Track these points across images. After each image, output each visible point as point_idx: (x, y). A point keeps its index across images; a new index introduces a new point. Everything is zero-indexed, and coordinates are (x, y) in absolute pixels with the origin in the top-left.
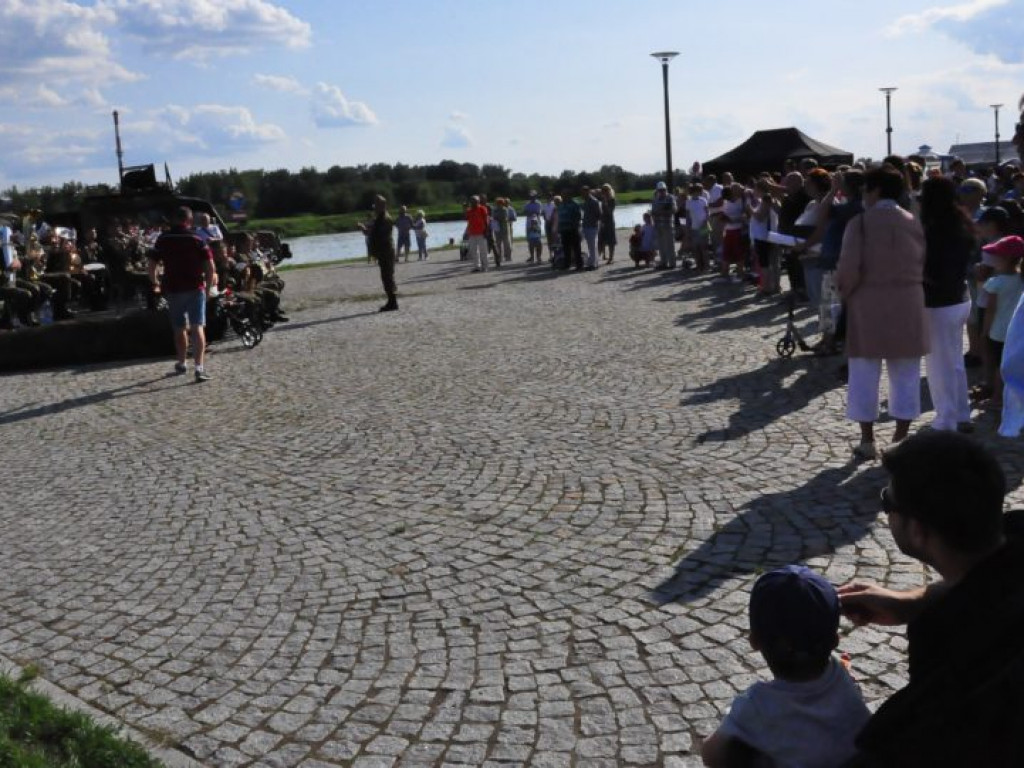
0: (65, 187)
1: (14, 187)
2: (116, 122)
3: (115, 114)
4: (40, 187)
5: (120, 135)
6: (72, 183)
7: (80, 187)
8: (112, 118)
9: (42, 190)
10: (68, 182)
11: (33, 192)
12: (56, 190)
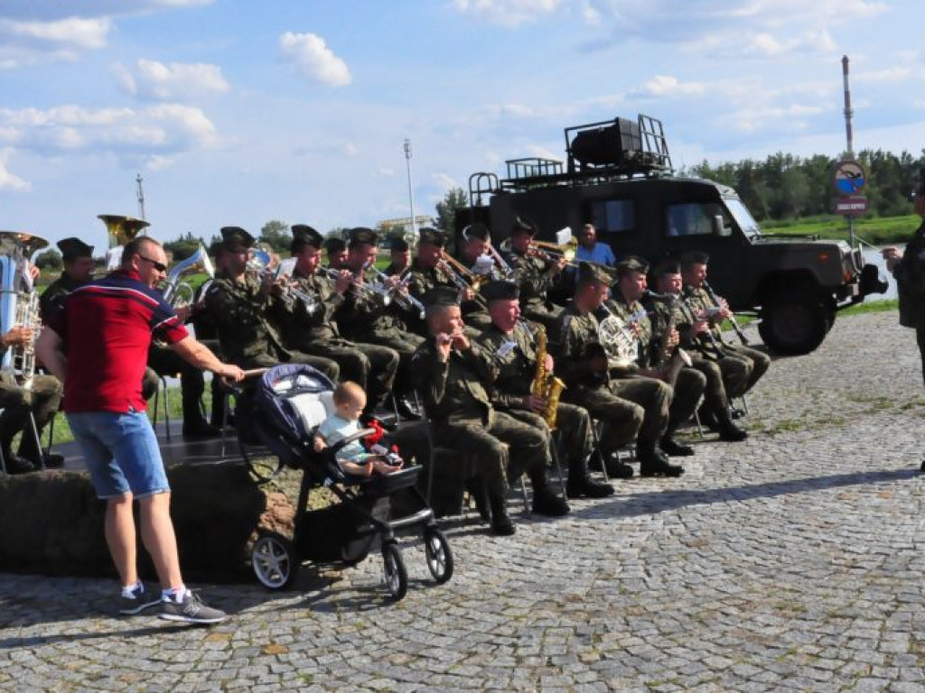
0: (769, 161)
1: (705, 162)
2: (846, 71)
3: (845, 61)
4: (737, 162)
5: (851, 89)
6: (780, 155)
7: (789, 159)
8: (841, 65)
9: (739, 165)
10: (773, 154)
11: (729, 167)
12: (758, 165)
